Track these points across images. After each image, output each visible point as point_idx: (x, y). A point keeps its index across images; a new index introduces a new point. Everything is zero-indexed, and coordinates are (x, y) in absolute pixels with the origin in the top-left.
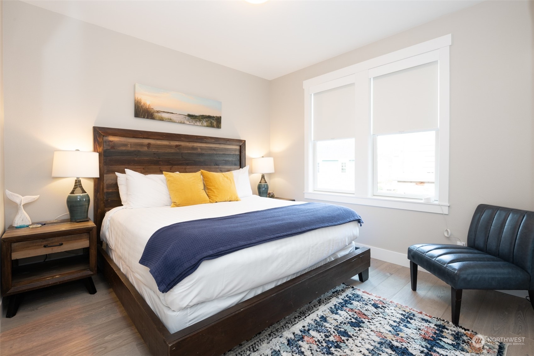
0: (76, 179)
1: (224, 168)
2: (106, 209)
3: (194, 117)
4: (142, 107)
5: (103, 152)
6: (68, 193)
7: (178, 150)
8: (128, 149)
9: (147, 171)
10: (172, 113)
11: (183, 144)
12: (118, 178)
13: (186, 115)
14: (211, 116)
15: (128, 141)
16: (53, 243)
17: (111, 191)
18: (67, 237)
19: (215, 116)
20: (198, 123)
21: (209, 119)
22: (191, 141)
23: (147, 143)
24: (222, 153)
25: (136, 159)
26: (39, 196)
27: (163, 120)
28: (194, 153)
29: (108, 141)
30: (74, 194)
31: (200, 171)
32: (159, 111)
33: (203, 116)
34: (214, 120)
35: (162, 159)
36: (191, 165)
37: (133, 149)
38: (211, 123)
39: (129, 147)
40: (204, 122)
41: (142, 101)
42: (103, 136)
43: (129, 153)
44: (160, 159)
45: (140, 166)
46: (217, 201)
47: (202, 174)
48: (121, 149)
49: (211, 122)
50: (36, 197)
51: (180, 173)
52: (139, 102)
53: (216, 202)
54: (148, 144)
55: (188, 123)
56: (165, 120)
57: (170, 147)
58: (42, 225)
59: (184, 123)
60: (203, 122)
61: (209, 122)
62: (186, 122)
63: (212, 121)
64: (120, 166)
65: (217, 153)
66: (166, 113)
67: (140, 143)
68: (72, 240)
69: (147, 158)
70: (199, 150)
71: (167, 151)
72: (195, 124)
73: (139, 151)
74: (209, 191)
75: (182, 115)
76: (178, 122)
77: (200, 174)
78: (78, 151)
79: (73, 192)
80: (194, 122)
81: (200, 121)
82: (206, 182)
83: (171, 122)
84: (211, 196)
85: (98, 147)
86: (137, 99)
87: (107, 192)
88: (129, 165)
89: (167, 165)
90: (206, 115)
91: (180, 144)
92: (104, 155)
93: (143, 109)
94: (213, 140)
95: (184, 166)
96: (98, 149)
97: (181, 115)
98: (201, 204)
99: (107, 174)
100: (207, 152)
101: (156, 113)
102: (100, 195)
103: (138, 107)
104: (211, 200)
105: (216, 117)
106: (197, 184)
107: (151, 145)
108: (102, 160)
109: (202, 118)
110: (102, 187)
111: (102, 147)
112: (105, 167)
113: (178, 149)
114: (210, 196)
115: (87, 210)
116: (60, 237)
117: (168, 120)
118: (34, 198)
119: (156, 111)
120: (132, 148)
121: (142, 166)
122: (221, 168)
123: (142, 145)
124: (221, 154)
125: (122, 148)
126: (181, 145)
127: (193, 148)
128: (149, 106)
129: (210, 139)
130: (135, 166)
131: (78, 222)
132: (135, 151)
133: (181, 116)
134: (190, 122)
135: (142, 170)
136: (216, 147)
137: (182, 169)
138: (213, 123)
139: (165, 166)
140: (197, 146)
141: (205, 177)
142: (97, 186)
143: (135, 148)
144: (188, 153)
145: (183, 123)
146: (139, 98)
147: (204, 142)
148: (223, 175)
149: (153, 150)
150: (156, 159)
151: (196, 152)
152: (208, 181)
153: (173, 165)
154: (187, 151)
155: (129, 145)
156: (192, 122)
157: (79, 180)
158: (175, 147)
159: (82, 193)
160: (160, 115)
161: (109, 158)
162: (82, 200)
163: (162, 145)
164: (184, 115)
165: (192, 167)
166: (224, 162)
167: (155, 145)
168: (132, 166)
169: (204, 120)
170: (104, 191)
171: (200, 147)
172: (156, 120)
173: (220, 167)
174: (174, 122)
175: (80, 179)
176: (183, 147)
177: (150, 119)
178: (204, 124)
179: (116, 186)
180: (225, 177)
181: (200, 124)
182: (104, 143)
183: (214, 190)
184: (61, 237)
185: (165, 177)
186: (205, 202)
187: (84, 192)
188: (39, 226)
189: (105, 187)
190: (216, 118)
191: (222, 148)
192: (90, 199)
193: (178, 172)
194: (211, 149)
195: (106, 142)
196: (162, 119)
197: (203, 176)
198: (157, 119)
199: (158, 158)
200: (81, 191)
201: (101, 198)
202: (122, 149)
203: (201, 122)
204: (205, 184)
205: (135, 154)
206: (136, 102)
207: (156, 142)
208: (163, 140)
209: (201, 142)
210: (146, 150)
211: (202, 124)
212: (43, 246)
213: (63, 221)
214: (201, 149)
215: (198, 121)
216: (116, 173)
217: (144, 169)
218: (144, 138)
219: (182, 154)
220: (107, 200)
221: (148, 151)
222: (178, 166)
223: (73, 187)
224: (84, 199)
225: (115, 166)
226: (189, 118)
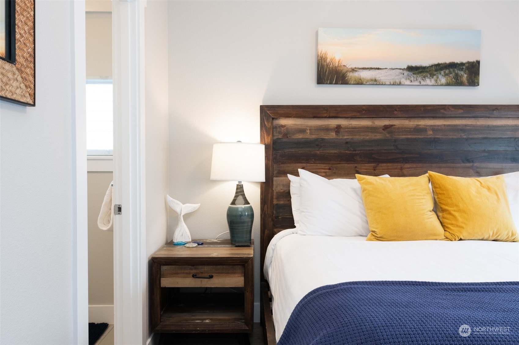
0: (238, 184)
1: (487, 168)
2: (275, 230)
3: (420, 70)
4: (328, 65)
5: (272, 142)
6: (227, 204)
7: (388, 135)
8: (306, 137)
9: (335, 173)
10: (378, 69)
11: (396, 122)
12: (291, 184)
13: (403, 69)
14: (457, 64)
15: (306, 124)
16: (202, 273)
17: (282, 202)
18: (218, 267)
19: (464, 61)
20: (428, 81)
21: (451, 70)
22: (413, 116)
23: (335, 126)
24: (481, 136)
25: (318, 152)
26: (200, 204)
27: (362, 84)
28: (419, 138)
29: (279, 126)
30: (235, 205)
31: (427, 174)
32: (356, 68)
33: (438, 65)
34: (462, 70)
35: (359, 152)
36: (414, 162)
37: (314, 137)
38: (457, 77)
39: (309, 133)
40: (440, 76)
41: (328, 56)
42: (273, 118)
43: (307, 143)
44: (357, 152)
45: (324, 164)
46: (462, 238)
47: (430, 180)
48: (296, 137)
49: (457, 75)
50: (196, 206)
51: (391, 176)
52: (324, 59)
53: (461, 240)
54: (337, 128)
55: (408, 82)
56: (366, 82)
57: (373, 129)
58: (199, 244)
59: (400, 83)
60: (438, 78)
61: (451, 75)
62: (404, 81)
63: (459, 72)
64: (295, 165)
65: (470, 137)
66: (368, 70)
67: (324, 125)
68: (223, 273)
69: (336, 151)
70: (431, 132)
71: (367, 137)
72: (423, 83)
73: (323, 139)
74: (446, 215)
75: (397, 69)
76: (389, 84)
77: (427, 179)
78: (240, 143)
79: (233, 203)
80: (419, 79)
81: (432, 75)
82: (440, 196)
83: (376, 84)
84: (449, 226)
85: (265, 135)
86: (321, 53)
87: (277, 204)
88: (307, 163)
89: (369, 162)
90: (446, 63)
91: (391, 124)
92: (273, 148)
93: (329, 69)
94: (461, 111)
95: (399, 164)
96: (266, 139)
97: (394, 69)
98: (426, 240)
99: (277, 177)
100: (447, 135)
101: (351, 73)
102: (268, 208)
103: (322, 66)
104: (448, 234)
105: (468, 63)
106: (418, 199)
107: (342, 128)
108: (271, 155)
109: (436, 70)
110: (270, 196)
111: (271, 136)
112: (275, 166)
113: (389, 133)
114: (447, 225)
115: (249, 229)
116: (210, 266)
117: (371, 83)
118: (195, 208)
119: (350, 70)
120: (313, 134)
121: (327, 165)
122: (477, 167)
123: (327, 129)
124: (478, 139)
125: (297, 135)
126: (394, 125)
127: (418, 130)
128: (339, 61)
129: (453, 109)
130: (316, 163)
131: (237, 246)
132: (317, 140)
133: (394, 71)
134: (411, 81)
135: (327, 171)
136: (466, 125)
137: (396, 169)
138: (461, 76)
139: (364, 165)
140: (425, 125)
141: (437, 186)
142: (263, 195)
143: (317, 134)
144: (408, 139)
145: (398, 85)
146: (324, 52)
147: (441, 115)
148: (478, 184)
149: (345, 137)
150: (349, 152)
151: (423, 137)
152: (444, 194)
153: (378, 161)
154: (404, 135)
155: (308, 131)
156: (417, 80)
157: (240, 185)
158: (383, 130)
159: (244, 204)
160: (356, 75)
161: (280, 152)
162: (243, 214)
163: (359, 128)
164: (400, 69)
165: (414, 165)
166: (486, 154)
167: (348, 128)
168: (312, 165)
169: (440, 74)
170: (274, 203)
171: (431, 126)
172: (350, 84)
173: (475, 164)
174: (382, 84)
175: (242, 184)
176: (399, 128)
177: (342, 84)
178: (440, 81)
179: (287, 195)
180: (484, 187)
181: (433, 82)
182: (274, 130)
183: (456, 214)
184: (212, 266)
185: (360, 183)
186: (435, 237)
187: (247, 203)
188: (195, 246)
189: (274, 197)
190: (467, 65)
191: (481, 126)
192: (253, 213)
193: (387, 176)
194: (455, 129)
195: (276, 127)
196: (360, 83)
197: (433, 184)
198: (352, 83)
199: (352, 149)
200: (244, 202)
201: (269, 212)
202: (298, 137)
203: (435, 77)
204: (437, 200)
205: (317, 145)
206: (319, 60)
207: (350, 123)
208: (360, 119)
209: (434, 118)
210: (334, 137)
211: (436, 81)
212: (192, 275)
213: (223, 243)
214: (433, 130)
215: (429, 76)
216: (288, 175)
217: (330, 169)
218: (330, 117)
219: (395, 141)
220: (277, 217)
221: (337, 139)
222: (388, 164)
223: (234, 194)
224: (247, 213)
225: (289, 165)
226: (410, 73)
